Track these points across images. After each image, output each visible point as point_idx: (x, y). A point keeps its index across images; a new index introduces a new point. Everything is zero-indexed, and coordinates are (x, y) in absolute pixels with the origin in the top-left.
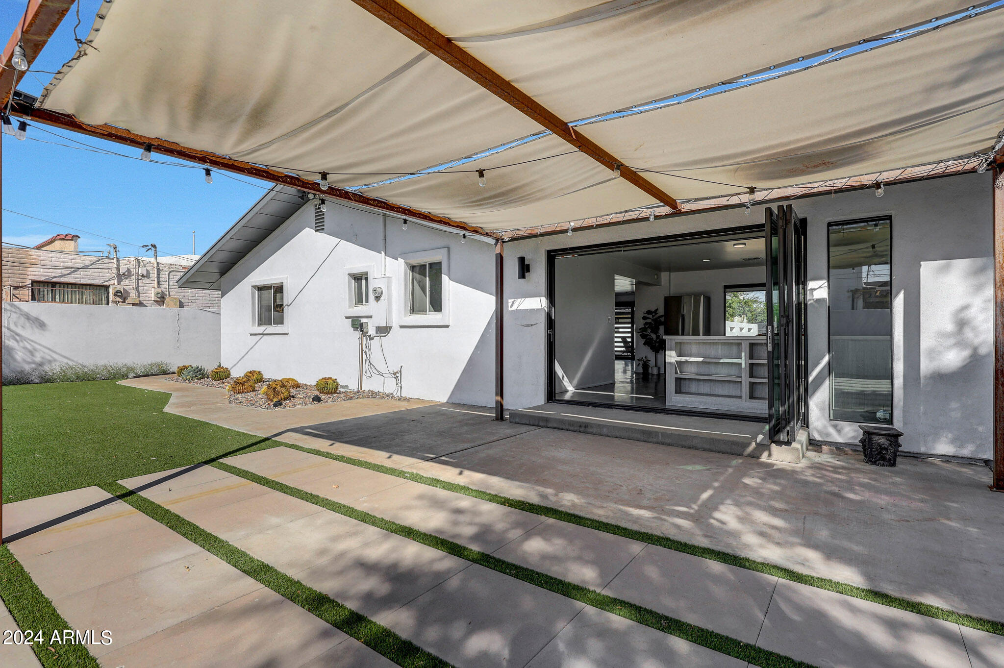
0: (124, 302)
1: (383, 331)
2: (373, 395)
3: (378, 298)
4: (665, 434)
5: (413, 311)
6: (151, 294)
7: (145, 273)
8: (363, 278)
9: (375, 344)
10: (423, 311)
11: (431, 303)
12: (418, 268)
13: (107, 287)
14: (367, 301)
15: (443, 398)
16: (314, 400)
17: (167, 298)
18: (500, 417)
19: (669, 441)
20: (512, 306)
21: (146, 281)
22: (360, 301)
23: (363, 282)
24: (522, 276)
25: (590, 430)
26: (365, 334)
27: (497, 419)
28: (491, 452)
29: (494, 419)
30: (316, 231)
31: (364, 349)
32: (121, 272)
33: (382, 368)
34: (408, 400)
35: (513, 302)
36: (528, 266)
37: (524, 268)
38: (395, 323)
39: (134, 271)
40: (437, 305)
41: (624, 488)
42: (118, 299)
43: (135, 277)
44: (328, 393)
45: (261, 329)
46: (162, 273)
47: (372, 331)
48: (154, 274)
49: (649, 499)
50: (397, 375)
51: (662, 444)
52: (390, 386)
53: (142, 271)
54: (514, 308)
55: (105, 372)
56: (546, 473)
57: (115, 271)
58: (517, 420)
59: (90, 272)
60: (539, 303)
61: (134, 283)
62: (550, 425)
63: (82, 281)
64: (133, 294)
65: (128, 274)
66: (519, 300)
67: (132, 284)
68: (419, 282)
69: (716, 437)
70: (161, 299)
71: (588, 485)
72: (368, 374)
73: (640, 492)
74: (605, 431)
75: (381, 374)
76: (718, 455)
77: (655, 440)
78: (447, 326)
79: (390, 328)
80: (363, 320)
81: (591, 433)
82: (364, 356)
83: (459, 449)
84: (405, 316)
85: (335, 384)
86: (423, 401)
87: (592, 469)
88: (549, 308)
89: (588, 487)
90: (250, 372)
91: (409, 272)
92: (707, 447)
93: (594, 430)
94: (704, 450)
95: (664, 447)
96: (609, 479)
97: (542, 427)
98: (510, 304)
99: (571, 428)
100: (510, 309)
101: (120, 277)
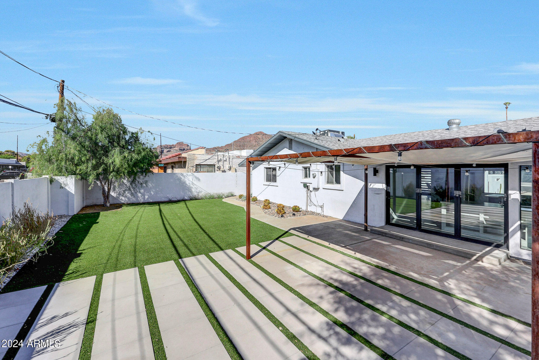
0: (219, 170)
1: (316, 189)
2: (313, 213)
3: (314, 177)
4: (437, 246)
5: (328, 182)
6: (227, 167)
7: (225, 160)
8: (308, 168)
9: (313, 193)
10: (332, 183)
11: (336, 181)
12: (330, 166)
13: (215, 165)
14: (309, 177)
15: (341, 218)
16: (293, 215)
17: (232, 168)
18: (366, 229)
19: (439, 249)
20: (370, 186)
21: (225, 162)
22: (306, 176)
23: (308, 170)
24: (375, 175)
25: (404, 240)
26: (308, 190)
27: (365, 229)
28: (365, 245)
29: (364, 230)
30: (289, 149)
31: (308, 195)
32: (219, 159)
33: (316, 203)
34: (327, 217)
35: (371, 184)
36: (377, 171)
37: (376, 172)
38: (321, 187)
39: (222, 159)
40: (338, 181)
41: (416, 267)
42: (218, 169)
43: (222, 161)
44: (297, 212)
45: (268, 183)
46: (230, 159)
47: (311, 189)
48: (228, 160)
49: (425, 271)
50: (322, 207)
51: (436, 249)
52: (319, 210)
53: (225, 159)
54: (371, 187)
55: (216, 195)
56: (387, 257)
57: (217, 159)
58: (373, 232)
59: (210, 160)
60: (383, 186)
61: (222, 163)
62: (387, 236)
63: (208, 164)
64: (222, 167)
65: (221, 160)
66: (373, 184)
67: (221, 164)
68: (330, 172)
69: (460, 250)
70: (230, 169)
71: (402, 263)
72: (310, 205)
73: (422, 268)
74: (411, 241)
75: (315, 206)
76: (461, 258)
77: (432, 247)
78: (343, 190)
79: (319, 188)
80: (308, 184)
81: (405, 241)
82: (308, 198)
83: (353, 243)
84: (325, 184)
85: (299, 209)
86: (333, 218)
87: (404, 257)
88: (387, 188)
89: (402, 264)
90: (266, 200)
91: (327, 168)
92: (455, 253)
93: (406, 240)
94: (454, 254)
95: (436, 251)
96: (410, 262)
97: (384, 236)
98: (369, 185)
99: (396, 238)
100: (369, 187)
101: (219, 161)
